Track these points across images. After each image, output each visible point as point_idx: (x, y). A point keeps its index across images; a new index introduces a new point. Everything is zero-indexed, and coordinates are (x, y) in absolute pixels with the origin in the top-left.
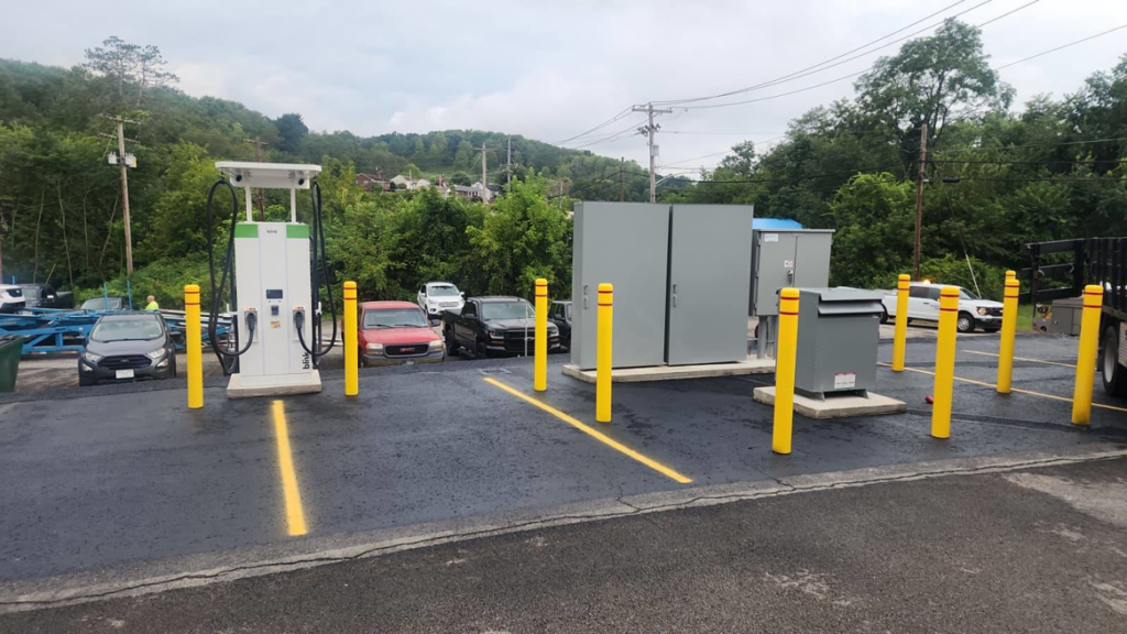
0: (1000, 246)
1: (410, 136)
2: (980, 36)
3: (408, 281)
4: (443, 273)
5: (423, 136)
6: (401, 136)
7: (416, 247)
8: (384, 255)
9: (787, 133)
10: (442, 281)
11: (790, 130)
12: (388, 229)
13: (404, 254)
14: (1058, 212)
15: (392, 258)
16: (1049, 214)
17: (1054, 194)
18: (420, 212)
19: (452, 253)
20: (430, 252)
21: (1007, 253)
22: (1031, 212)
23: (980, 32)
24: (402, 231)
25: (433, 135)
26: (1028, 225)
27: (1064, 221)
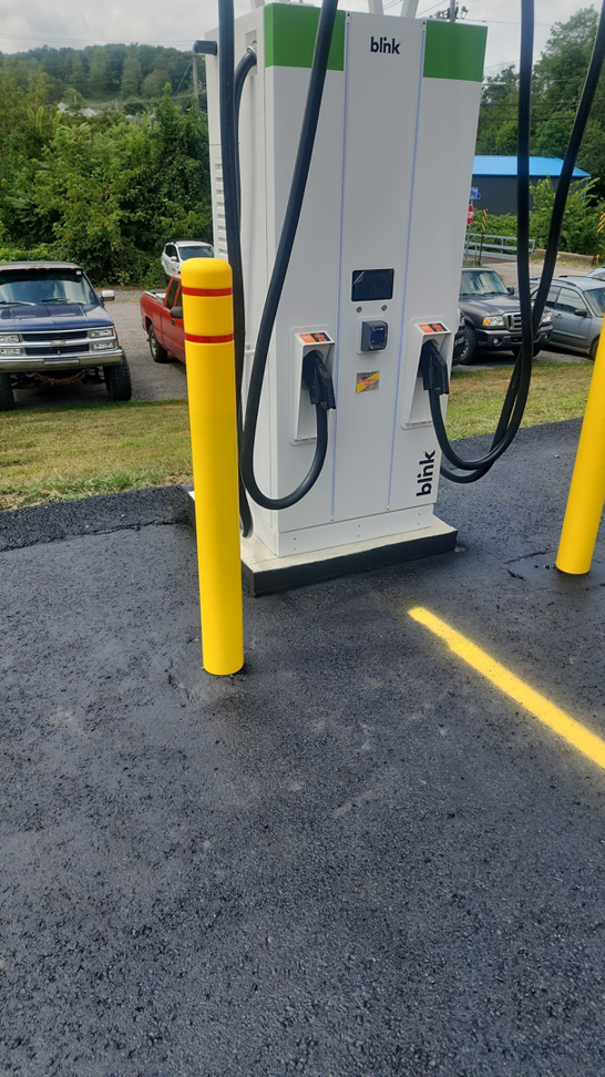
1: (65, 51)
3: (144, 239)
4: (189, 227)
5: (80, 52)
6: (54, 50)
7: (150, 191)
8: (113, 202)
9: (549, 42)
10: (189, 239)
11: (552, 37)
12: (115, 161)
13: (136, 199)
15: (124, 205)
18: (153, 137)
19: (200, 200)
20: (169, 195)
24: (129, 165)
25: (91, 51)
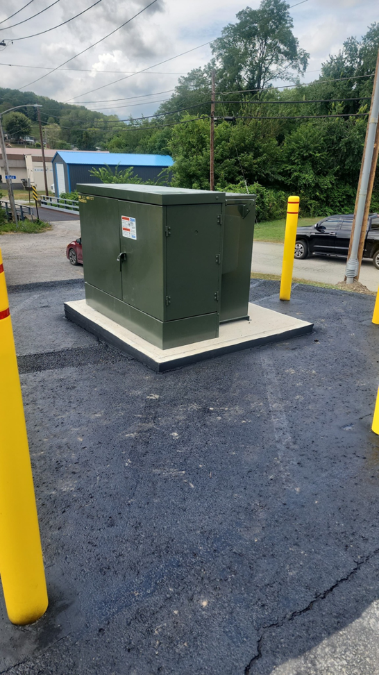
0: (280, 173)
2: (289, 10)
14: (316, 148)
16: (310, 149)
17: (314, 133)
21: (283, 179)
22: (298, 148)
23: (288, 7)
26: (297, 158)
27: (318, 155)
